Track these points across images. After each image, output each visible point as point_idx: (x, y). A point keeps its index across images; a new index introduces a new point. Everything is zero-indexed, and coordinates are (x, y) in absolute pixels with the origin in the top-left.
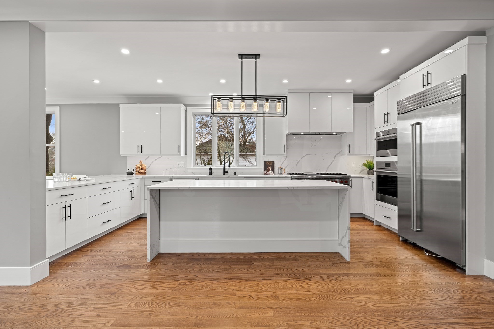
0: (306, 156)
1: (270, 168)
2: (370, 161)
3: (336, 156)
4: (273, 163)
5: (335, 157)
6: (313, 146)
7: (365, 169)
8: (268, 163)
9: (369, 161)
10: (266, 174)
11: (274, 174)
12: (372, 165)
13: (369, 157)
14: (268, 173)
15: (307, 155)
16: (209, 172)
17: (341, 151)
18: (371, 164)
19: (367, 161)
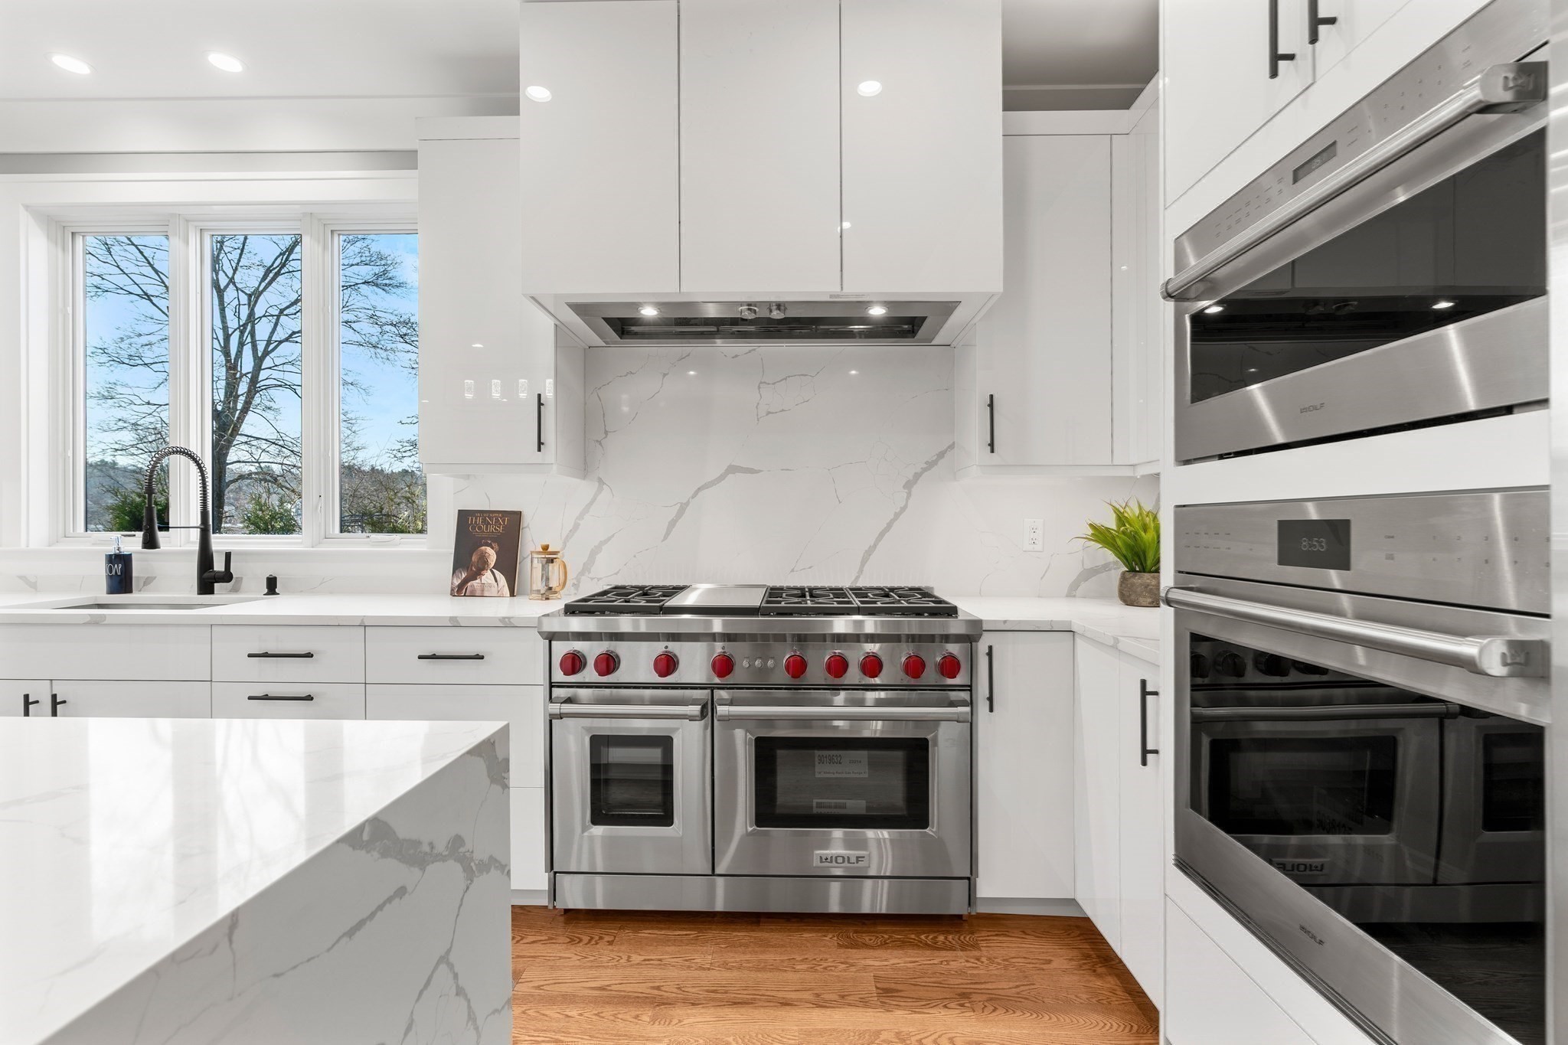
0: (722, 478)
1: (492, 555)
2: (1140, 508)
3: (917, 476)
4: (514, 519)
5: (909, 485)
6: (769, 413)
7: (1106, 567)
8: (480, 521)
9: (1133, 511)
10: (460, 591)
11: (512, 594)
12: (1147, 537)
13: (1132, 480)
14: (476, 583)
15: (732, 469)
16: (111, 578)
17: (952, 446)
18: (1145, 529)
19: (1116, 511)
